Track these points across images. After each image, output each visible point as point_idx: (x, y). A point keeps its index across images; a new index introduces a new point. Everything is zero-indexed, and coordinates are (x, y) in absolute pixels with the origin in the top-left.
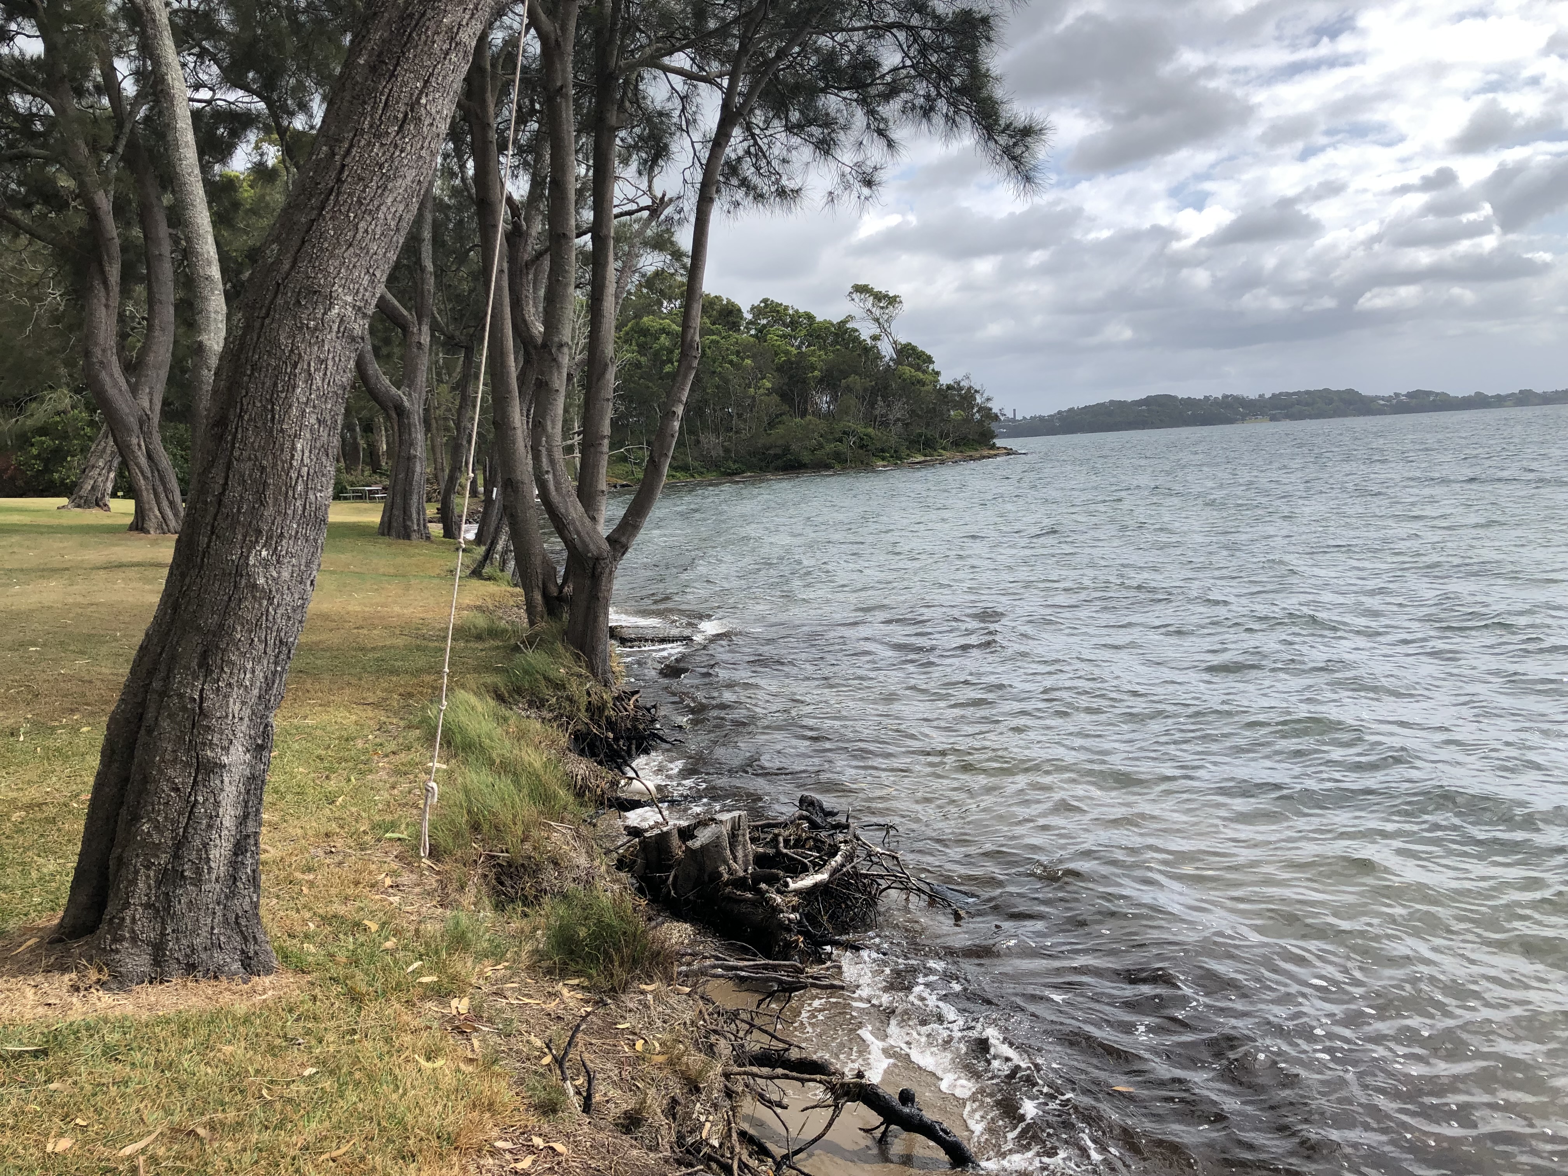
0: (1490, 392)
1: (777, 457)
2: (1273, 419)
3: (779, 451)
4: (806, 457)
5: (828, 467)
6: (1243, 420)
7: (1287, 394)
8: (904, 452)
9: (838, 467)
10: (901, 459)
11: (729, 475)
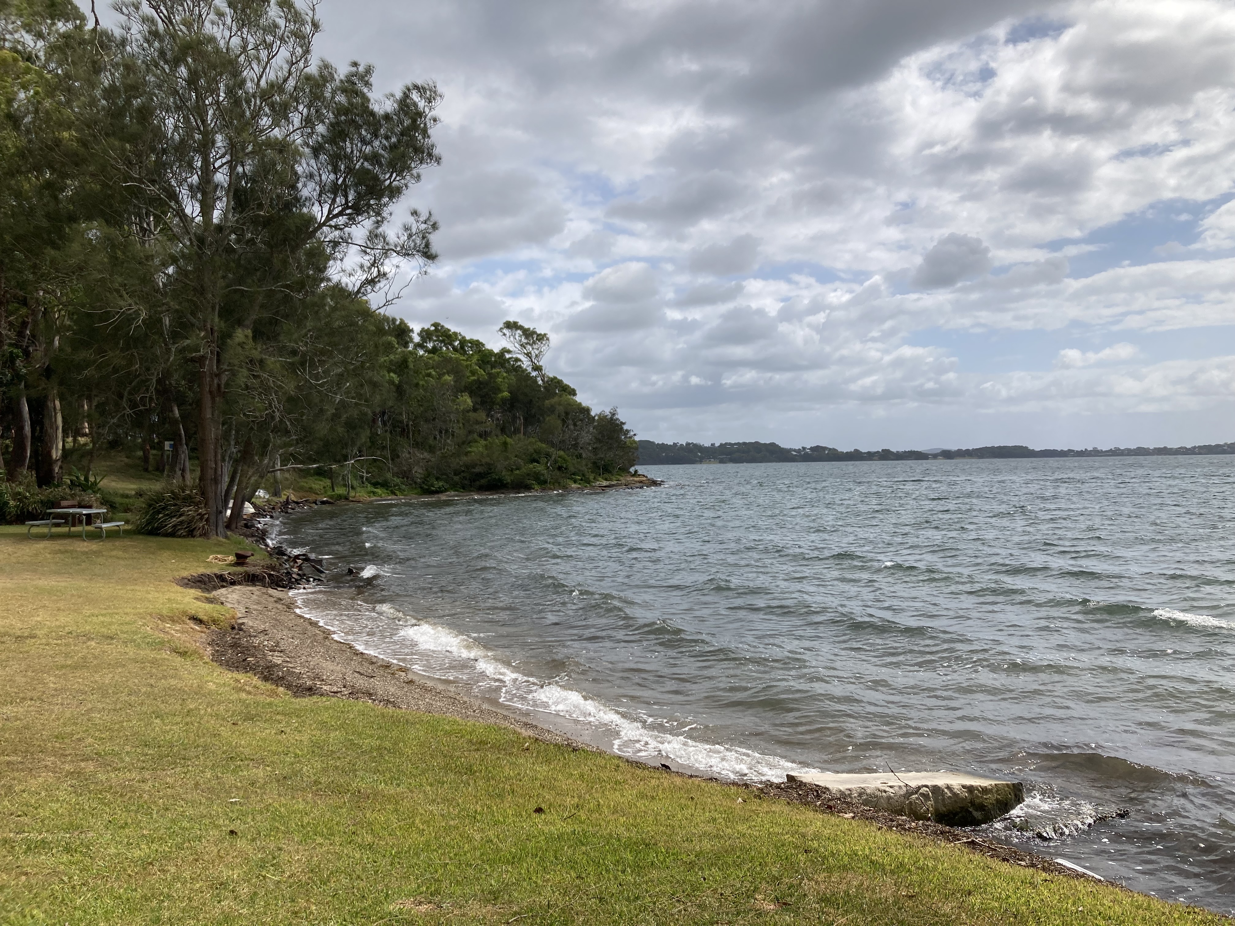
0: (864, 450)
2: (722, 461)
4: (507, 477)
5: (528, 487)
6: (701, 462)
7: (730, 444)
9: (537, 488)
10: (589, 483)
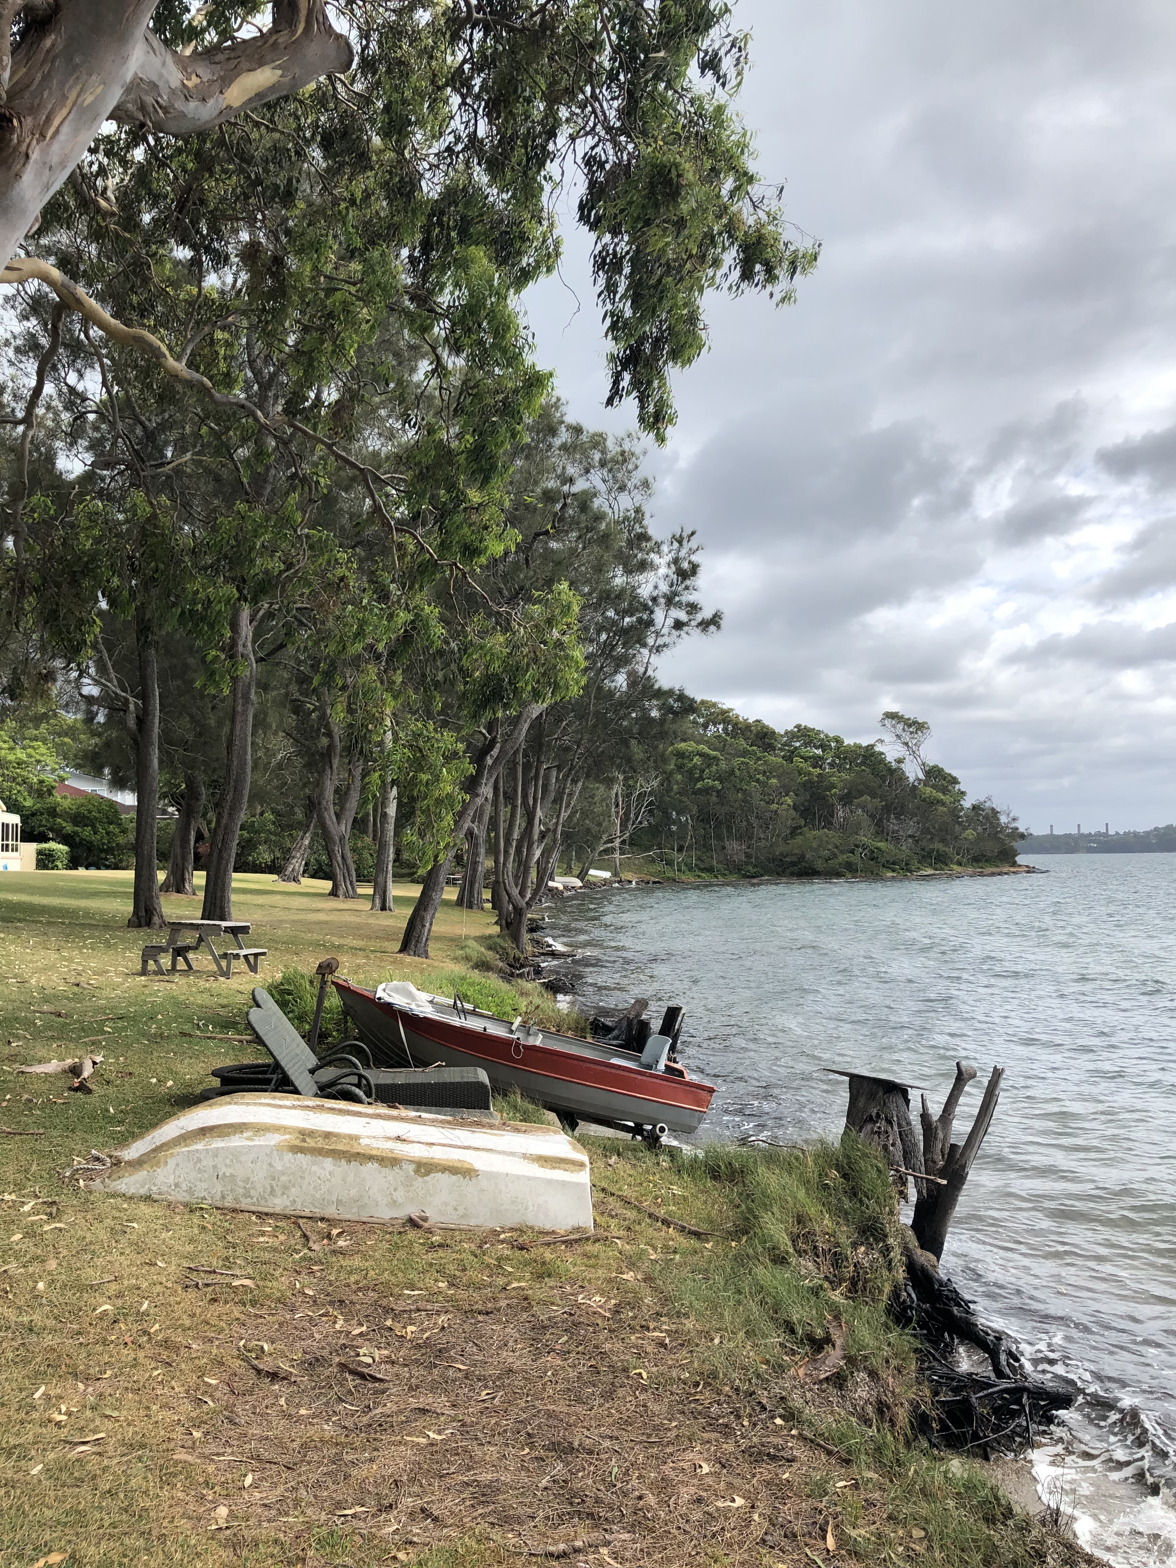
1: (793, 864)
3: (795, 859)
4: (819, 865)
5: (839, 875)
8: (915, 864)
9: (849, 875)
10: (911, 871)
11: (748, 877)
